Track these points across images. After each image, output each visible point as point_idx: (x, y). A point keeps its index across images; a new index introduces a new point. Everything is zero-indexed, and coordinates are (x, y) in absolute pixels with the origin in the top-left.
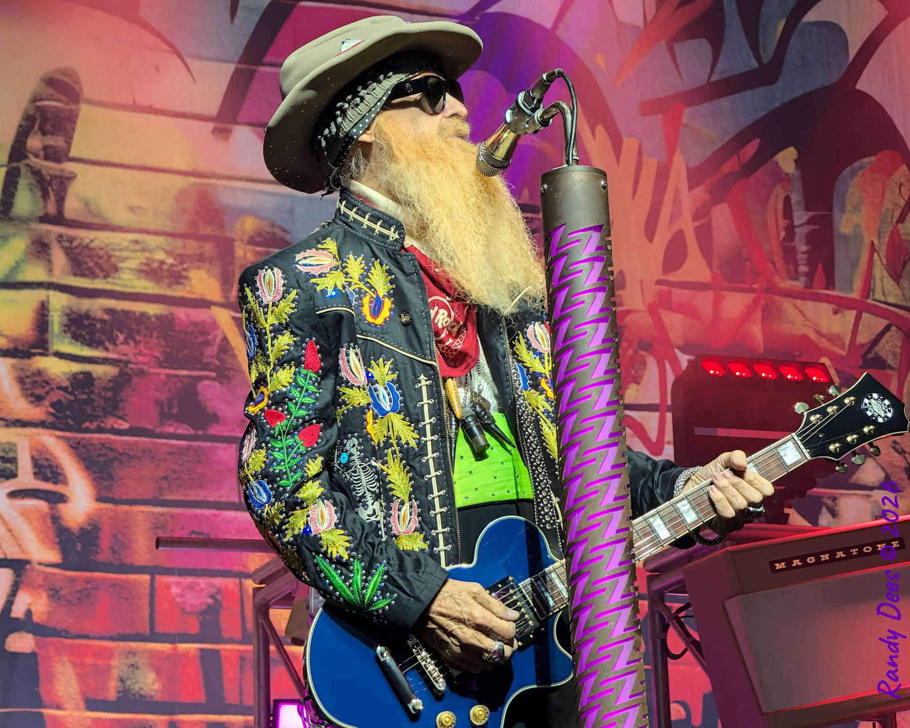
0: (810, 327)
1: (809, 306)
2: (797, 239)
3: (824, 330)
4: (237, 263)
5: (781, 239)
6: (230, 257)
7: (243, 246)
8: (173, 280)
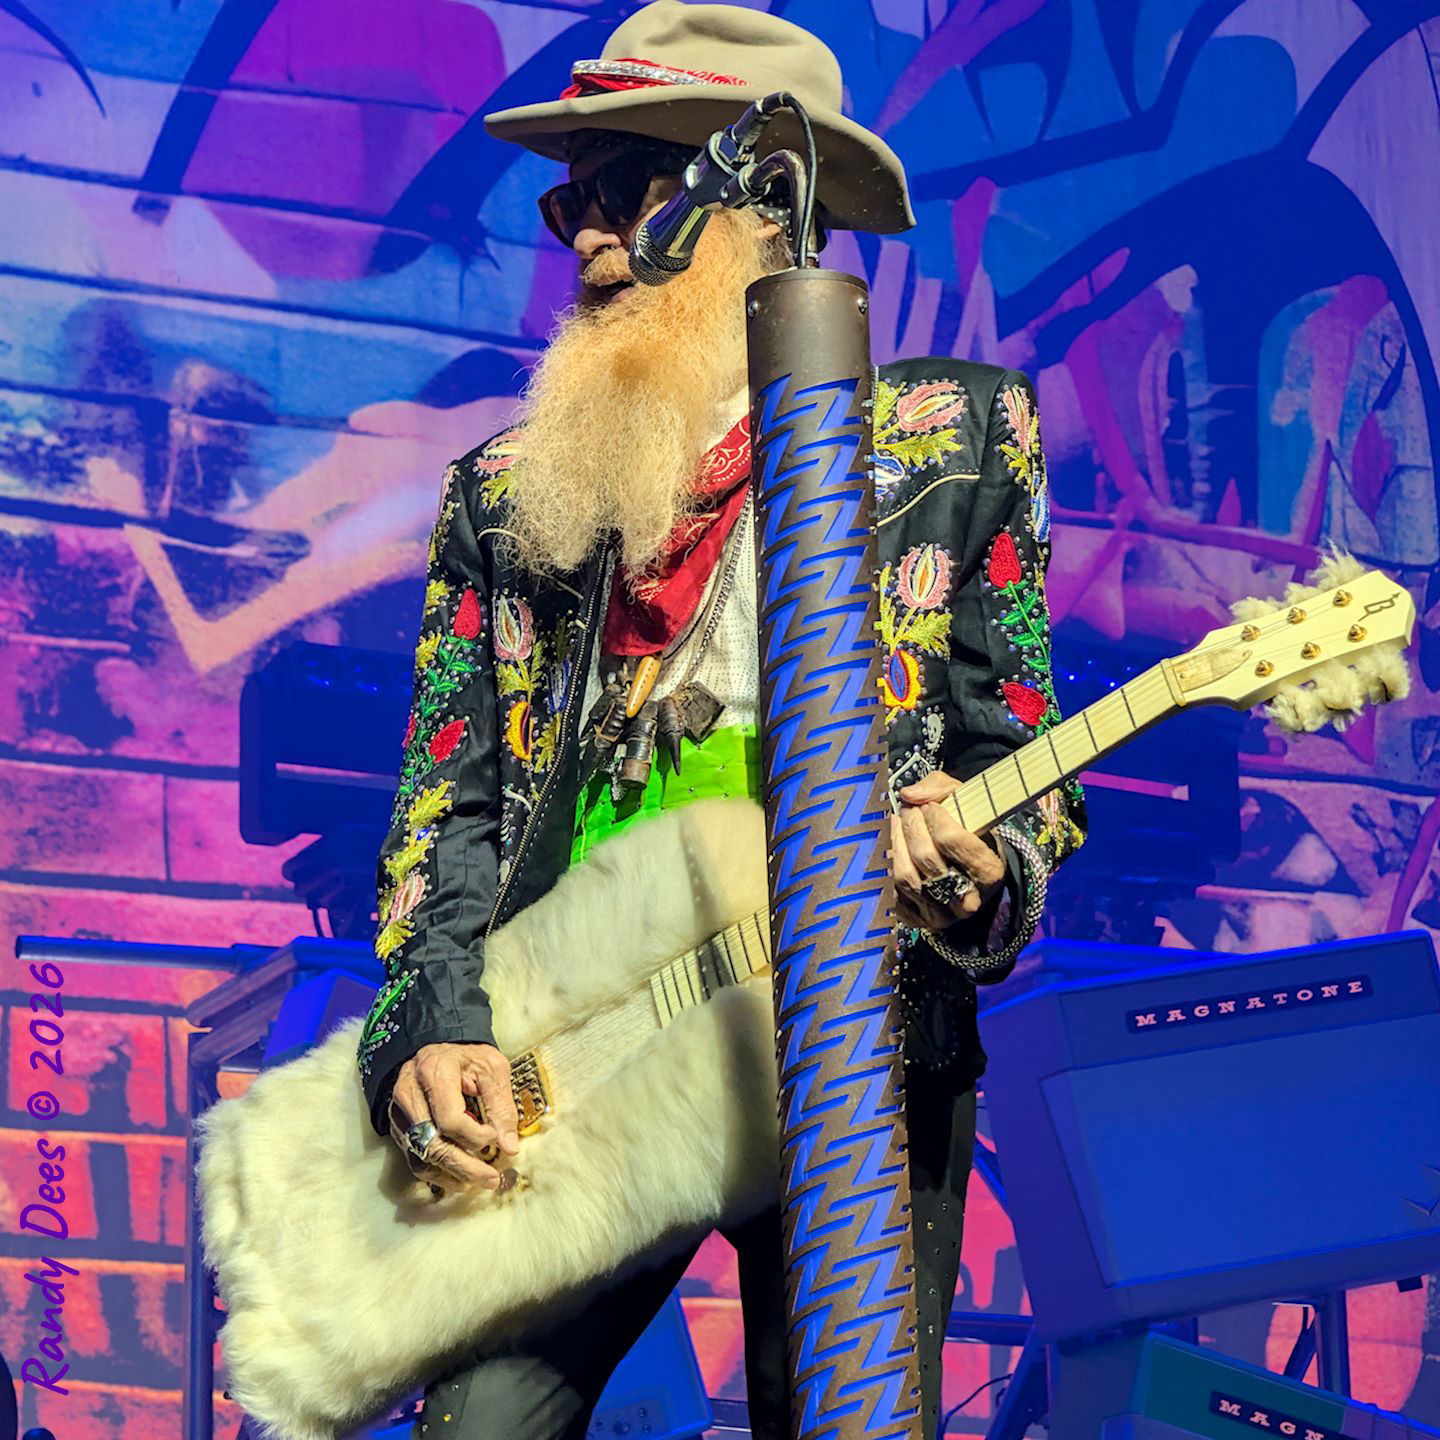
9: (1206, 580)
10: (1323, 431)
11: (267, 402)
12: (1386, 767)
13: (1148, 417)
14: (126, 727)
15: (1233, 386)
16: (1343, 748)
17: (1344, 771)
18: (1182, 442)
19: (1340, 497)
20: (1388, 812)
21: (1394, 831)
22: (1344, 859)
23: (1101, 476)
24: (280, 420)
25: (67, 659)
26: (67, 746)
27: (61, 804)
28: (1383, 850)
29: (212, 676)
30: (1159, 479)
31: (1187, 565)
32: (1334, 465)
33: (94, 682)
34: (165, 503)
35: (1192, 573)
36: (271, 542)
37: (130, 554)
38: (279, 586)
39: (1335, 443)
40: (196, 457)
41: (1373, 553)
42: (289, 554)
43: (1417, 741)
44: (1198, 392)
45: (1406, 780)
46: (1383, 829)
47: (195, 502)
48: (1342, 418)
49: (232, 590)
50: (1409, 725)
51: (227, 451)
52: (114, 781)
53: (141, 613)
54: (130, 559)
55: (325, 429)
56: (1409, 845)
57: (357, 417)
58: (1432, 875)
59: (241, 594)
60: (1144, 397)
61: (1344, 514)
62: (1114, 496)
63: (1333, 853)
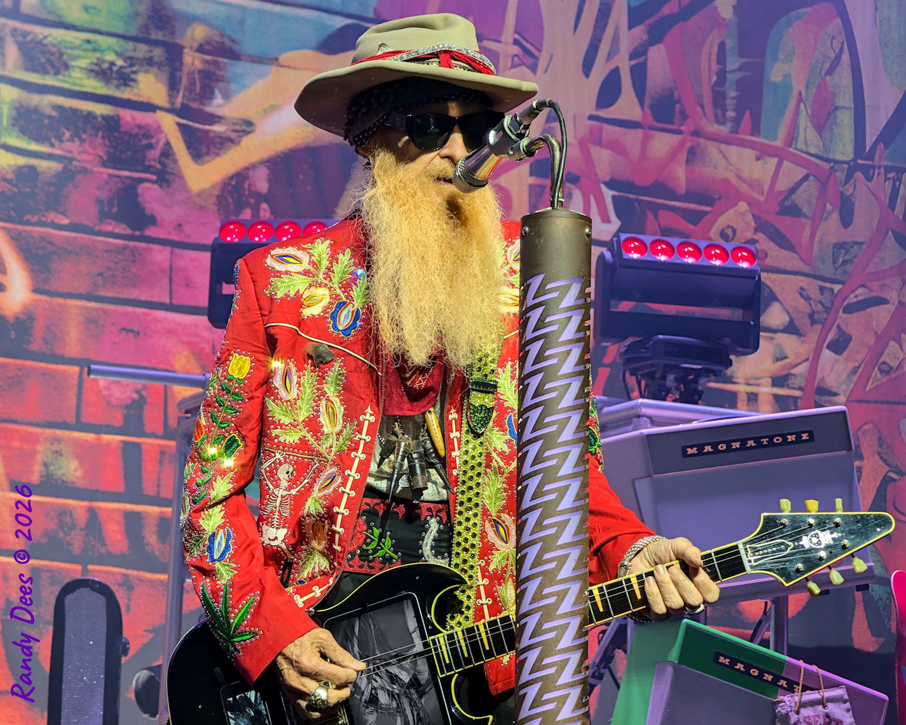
0: (731, 171)
1: (733, 151)
2: (727, 84)
3: (746, 176)
5: (712, 83)
9: (730, 164)
10: (798, 86)
11: (236, 48)
12: (818, 268)
13: (705, 74)
14: (152, 220)
15: (752, 60)
16: (797, 256)
17: (797, 269)
18: (722, 89)
19: (804, 121)
20: (818, 292)
21: (821, 302)
22: (793, 316)
23: (678, 106)
24: (242, 57)
25: (123, 182)
26: (122, 229)
27: (116, 260)
28: (814, 312)
29: (199, 195)
30: (709, 108)
31: (720, 156)
32: (802, 105)
33: (136, 195)
34: (179, 100)
35: (723, 160)
36: (234, 124)
37: (159, 127)
38: (238, 148)
39: (804, 93)
40: (197, 76)
41: (819, 153)
42: (244, 131)
43: (836, 255)
44: (733, 62)
45: (828, 275)
46: (815, 301)
47: (194, 100)
48: (808, 79)
49: (212, 149)
50: (832, 246)
51: (214, 73)
52: (145, 249)
53: (163, 159)
54: (159, 129)
55: (266, 64)
56: (827, 310)
57: (284, 57)
58: (838, 326)
59: (217, 151)
60: (704, 64)
61: (805, 131)
62: (684, 116)
63: (788, 313)
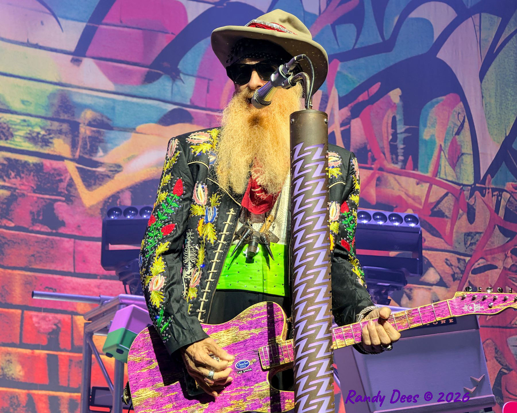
0: (402, 191)
1: (403, 179)
2: (398, 141)
3: (411, 194)
4: (81, 136)
5: (389, 140)
6: (77, 133)
7: (84, 127)
8: (44, 144)
9: (402, 187)
